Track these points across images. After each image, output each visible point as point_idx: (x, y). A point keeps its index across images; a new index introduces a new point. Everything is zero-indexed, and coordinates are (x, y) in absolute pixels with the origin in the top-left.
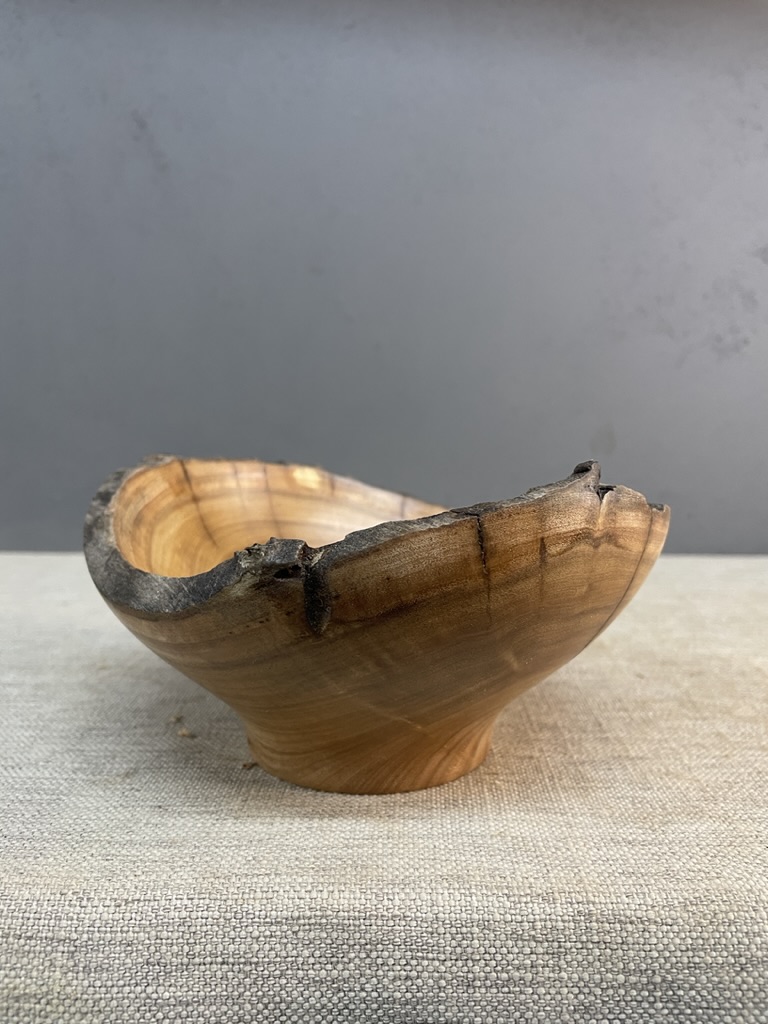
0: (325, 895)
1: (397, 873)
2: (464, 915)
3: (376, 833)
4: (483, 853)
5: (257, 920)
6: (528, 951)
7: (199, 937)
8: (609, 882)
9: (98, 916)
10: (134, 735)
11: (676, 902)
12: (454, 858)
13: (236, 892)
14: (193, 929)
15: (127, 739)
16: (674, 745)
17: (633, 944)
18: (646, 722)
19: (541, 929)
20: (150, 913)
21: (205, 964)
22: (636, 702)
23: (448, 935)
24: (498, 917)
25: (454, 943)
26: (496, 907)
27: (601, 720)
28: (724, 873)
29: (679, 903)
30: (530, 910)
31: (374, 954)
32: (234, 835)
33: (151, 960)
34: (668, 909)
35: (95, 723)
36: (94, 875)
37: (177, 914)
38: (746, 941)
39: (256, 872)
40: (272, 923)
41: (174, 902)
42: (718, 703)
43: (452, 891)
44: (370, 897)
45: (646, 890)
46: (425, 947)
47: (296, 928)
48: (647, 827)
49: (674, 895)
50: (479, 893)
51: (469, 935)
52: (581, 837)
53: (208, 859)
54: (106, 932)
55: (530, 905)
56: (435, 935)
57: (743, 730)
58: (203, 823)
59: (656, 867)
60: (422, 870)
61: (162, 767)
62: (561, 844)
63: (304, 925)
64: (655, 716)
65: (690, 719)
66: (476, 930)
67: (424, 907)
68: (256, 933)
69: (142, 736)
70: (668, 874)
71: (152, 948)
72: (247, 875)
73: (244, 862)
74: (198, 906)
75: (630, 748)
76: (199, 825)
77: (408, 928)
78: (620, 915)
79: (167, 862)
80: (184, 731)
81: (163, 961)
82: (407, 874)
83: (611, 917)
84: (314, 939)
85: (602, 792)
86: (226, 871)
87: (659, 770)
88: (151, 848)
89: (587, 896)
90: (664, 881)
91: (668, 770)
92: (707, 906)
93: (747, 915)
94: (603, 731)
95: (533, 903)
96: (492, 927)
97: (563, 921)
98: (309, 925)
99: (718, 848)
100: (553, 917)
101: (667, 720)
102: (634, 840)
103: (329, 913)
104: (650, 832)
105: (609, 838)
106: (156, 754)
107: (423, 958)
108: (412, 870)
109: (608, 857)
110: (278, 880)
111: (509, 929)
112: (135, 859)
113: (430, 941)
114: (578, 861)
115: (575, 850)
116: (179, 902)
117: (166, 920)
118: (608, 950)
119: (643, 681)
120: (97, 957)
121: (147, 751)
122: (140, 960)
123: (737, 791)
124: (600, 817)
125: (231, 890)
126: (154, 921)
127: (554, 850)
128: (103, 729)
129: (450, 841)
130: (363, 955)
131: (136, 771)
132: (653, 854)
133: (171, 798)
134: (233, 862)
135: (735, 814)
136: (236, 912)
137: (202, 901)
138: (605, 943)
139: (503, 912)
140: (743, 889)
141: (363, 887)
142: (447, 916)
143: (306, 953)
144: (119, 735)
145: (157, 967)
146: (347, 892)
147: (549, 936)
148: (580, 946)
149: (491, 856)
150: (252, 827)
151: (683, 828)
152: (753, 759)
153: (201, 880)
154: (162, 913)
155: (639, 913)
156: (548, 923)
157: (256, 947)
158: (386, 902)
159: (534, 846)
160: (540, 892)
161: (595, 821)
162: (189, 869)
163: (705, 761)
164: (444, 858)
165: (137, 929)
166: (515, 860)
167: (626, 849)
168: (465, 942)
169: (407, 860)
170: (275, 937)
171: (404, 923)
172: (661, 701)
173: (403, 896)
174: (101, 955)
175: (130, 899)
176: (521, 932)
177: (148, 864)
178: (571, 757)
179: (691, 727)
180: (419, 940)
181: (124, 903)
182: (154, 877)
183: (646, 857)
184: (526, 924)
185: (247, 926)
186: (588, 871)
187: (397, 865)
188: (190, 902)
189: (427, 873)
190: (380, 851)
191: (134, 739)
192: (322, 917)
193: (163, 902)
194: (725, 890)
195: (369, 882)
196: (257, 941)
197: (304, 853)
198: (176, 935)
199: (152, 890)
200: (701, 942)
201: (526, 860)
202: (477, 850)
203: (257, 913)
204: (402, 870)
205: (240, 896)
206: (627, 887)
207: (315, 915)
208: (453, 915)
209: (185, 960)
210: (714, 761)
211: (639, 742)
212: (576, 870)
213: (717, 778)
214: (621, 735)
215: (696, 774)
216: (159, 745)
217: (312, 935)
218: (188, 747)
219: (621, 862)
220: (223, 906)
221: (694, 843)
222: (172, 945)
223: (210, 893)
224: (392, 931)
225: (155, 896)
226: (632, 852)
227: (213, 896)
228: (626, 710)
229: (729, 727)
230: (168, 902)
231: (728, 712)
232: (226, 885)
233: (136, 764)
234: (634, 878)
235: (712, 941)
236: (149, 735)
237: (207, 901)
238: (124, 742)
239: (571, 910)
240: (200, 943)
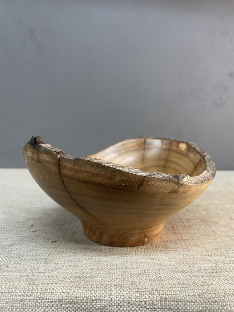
0: (72, 291)
1: (99, 283)
2: (121, 299)
3: (93, 267)
4: (130, 275)
5: (47, 300)
7: (27, 306)
8: (173, 287)
10: (16, 231)
11: (197, 294)
12: (119, 277)
13: (41, 290)
14: (25, 303)
16: (198, 235)
17: (181, 309)
18: (189, 226)
19: (148, 304)
20: (10, 297)
22: (187, 220)
23: (115, 306)
24: (133, 300)
25: (117, 309)
26: (133, 296)
27: (174, 226)
28: (214, 283)
29: (198, 294)
30: (145, 297)
32: (43, 268)
34: (193, 297)
35: (4, 226)
37: (19, 298)
38: (221, 308)
39: (49, 282)
40: (53, 302)
41: (18, 293)
42: (214, 220)
43: (117, 290)
44: (88, 292)
45: (186, 290)
47: (61, 303)
48: (188, 265)
49: (196, 291)
50: (127, 291)
51: (123, 306)
52: (165, 269)
53: (32, 277)
55: (145, 295)
56: (111, 306)
57: (222, 230)
58: (33, 264)
59: (190, 281)
60: (107, 282)
61: (23, 242)
62: (157, 272)
63: (64, 302)
64: (192, 224)
65: (204, 225)
66: (125, 304)
67: (107, 296)
68: (47, 305)
69: (19, 231)
70: (194, 283)
71: (10, 310)
72: (45, 284)
73: (45, 278)
74: (27, 295)
75: (183, 236)
76: (32, 264)
77: (101, 303)
78: (177, 299)
79: (18, 278)
80: (33, 230)
82: (102, 283)
83: (173, 300)
84: (68, 307)
85: (173, 252)
86: (38, 282)
87: (193, 244)
88: (13, 273)
89: (165, 292)
90: (193, 286)
91: (196, 244)
92: (207, 295)
93: (221, 299)
94: (175, 230)
95: (146, 294)
96: (131, 303)
97: (156, 301)
98: (66, 302)
99: (212, 274)
100: (153, 299)
101: (196, 226)
102: (183, 270)
103: (73, 298)
104: (189, 267)
105: (174, 269)
106: (22, 238)
108: (104, 282)
109: (174, 277)
110: (56, 286)
111: (137, 304)
112: (7, 277)
113: (109, 308)
114: (163, 278)
115: (162, 274)
116: (20, 293)
117: (15, 300)
119: (189, 212)
121: (19, 237)
123: (219, 252)
124: (172, 261)
125: (39, 289)
126: (11, 300)
127: (155, 274)
128: (6, 229)
129: (119, 271)
131: (14, 244)
132: (189, 276)
133: (24, 254)
134: (41, 278)
135: (218, 261)
136: (40, 298)
137: (28, 293)
138: (171, 309)
139: (135, 298)
140: (220, 289)
141: (86, 288)
142: (115, 299)
144: (11, 231)
146: (80, 290)
147: (151, 306)
148: (162, 310)
149: (132, 276)
150: (50, 265)
151: (200, 266)
152: (225, 240)
153: (28, 285)
154: (14, 297)
155: (183, 298)
156: (151, 302)
158: (94, 294)
159: (148, 272)
160: (149, 290)
161: (170, 263)
162: (25, 281)
163: (209, 241)
164: (116, 277)
165: (5, 303)
166: (141, 278)
167: (180, 274)
168: (121, 308)
169: (103, 278)
170: (54, 306)
171: (100, 301)
172: (195, 219)
173: (100, 292)
175: (3, 292)
176: (141, 305)
177: (11, 279)
178: (163, 239)
179: (204, 228)
180: (105, 308)
181: (1, 293)
182: (12, 284)
183: (187, 277)
184: (143, 302)
185: (44, 302)
186: (166, 282)
187: (99, 280)
188: (24, 293)
189: (109, 283)
190: (94, 275)
191: (16, 232)
192: (71, 299)
193: (15, 293)
194: (214, 290)
195: (88, 287)
196: (47, 308)
197: (67, 275)
198: (19, 305)
199: (11, 289)
200: (205, 308)
201: (145, 278)
202: (128, 274)
203: (48, 298)
204: (100, 282)
205: (42, 291)
206: (180, 288)
207: (68, 299)
208: (117, 299)
210: (212, 241)
211: (187, 234)
212: (162, 282)
213: (213, 247)
214: (181, 231)
215: (205, 245)
216: (24, 234)
217: (67, 306)
218: (33, 235)
219: (178, 279)
220: (36, 295)
221: (204, 272)
222: (17, 308)
223: (31, 290)
224: (95, 304)
225: (12, 291)
226: (182, 275)
227: (32, 291)
228: (183, 222)
229: (217, 229)
230: (16, 293)
231: (217, 223)
232: (37, 288)
233: (15, 241)
234: (182, 285)
235: (209, 308)
236: (21, 231)
237: (30, 293)
238: (12, 233)
239: (159, 297)
240: (27, 308)
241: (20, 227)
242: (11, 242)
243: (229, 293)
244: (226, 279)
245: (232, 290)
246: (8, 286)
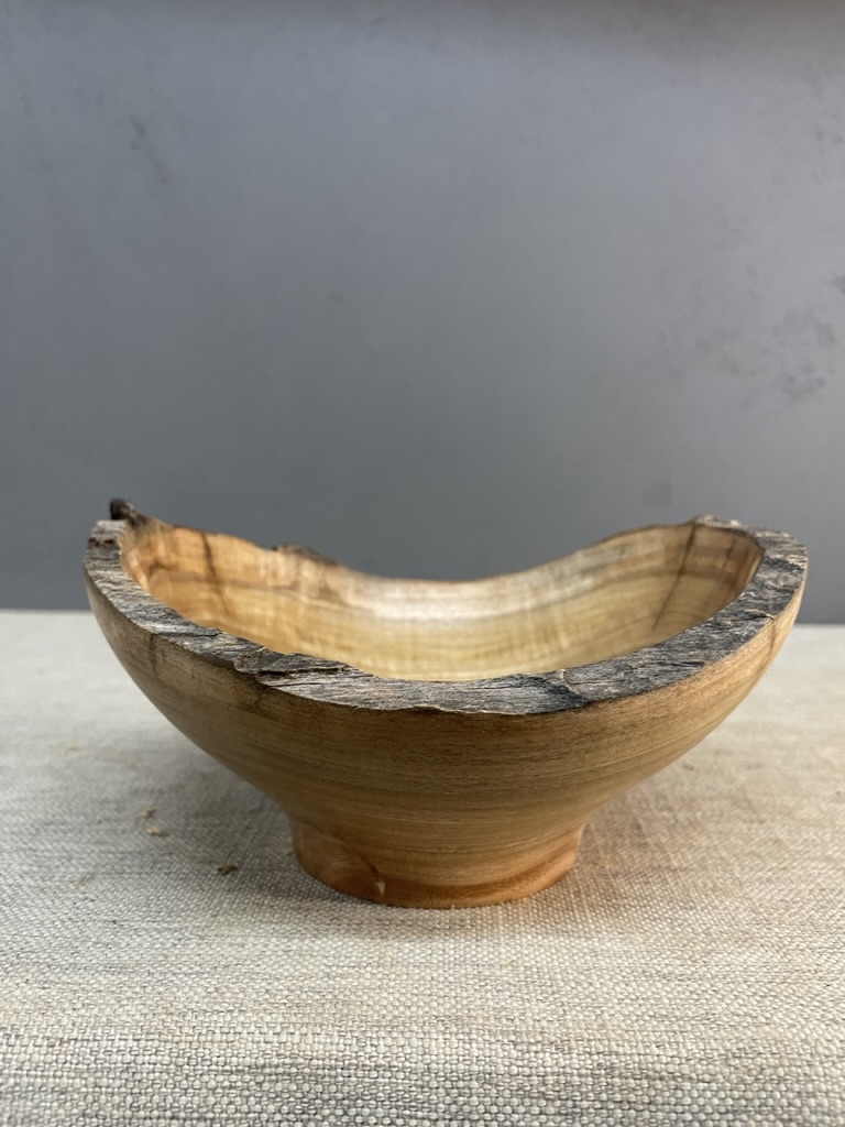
0: (296, 1039)
1: (385, 1012)
2: (461, 1066)
3: (365, 959)
4: (489, 987)
5: (214, 1067)
6: (536, 1110)
7: (145, 1085)
8: (636, 1027)
9: (28, 1057)
10: (98, 832)
12: (453, 994)
13: (191, 1032)
14: (138, 1077)
15: (88, 836)
16: (724, 854)
17: (663, 1104)
18: (693, 824)
19: (553, 1085)
20: (88, 1056)
21: (151, 1118)
22: (683, 799)
23: (441, 1090)
24: (502, 1069)
25: (448, 1100)
26: (502, 1057)
27: (641, 821)
28: (775, 1019)
29: (720, 1055)
30: (540, 1062)
31: (353, 1112)
33: (88, 1111)
34: (705, 1063)
35: (54, 816)
36: (26, 1007)
37: (120, 1058)
38: (798, 1102)
39: (217, 1007)
40: (232, 1072)
41: (117, 1043)
42: (778, 802)
43: (448, 1036)
44: (349, 1042)
45: (681, 1038)
46: (413, 1104)
47: (261, 1078)
48: (687, 956)
49: (714, 1045)
50: (480, 1039)
51: (467, 1091)
52: (607, 969)
53: (161, 989)
54: (36, 1077)
55: (541, 1055)
56: (426, 1089)
57: (806, 836)
58: (162, 944)
59: (694, 1008)
60: (414, 1009)
61: (124, 872)
62: (583, 977)
63: (270, 1075)
64: (704, 817)
65: (745, 821)
66: (475, 1084)
67: (414, 1055)
68: (212, 1084)
70: (708, 1018)
71: (90, 1098)
72: (205, 1011)
73: (204, 994)
74: (145, 1049)
75: (672, 856)
76: (157, 946)
77: (395, 1080)
78: (648, 1069)
79: (113, 992)
80: (156, 829)
81: (102, 1113)
82: (397, 1013)
83: (638, 1072)
84: (282, 1092)
85: (636, 912)
86: (181, 1006)
87: (705, 885)
88: (97, 975)
89: (609, 1046)
90: (702, 1028)
91: (715, 886)
92: (753, 1059)
93: (800, 1070)
94: (642, 836)
95: (544, 1052)
96: (495, 1081)
97: (580, 1076)
98: (277, 1074)
99: (769, 986)
100: (568, 1070)
101: (718, 823)
102: (670, 973)
103: (301, 1060)
104: (690, 963)
105: (640, 970)
106: (120, 856)
107: (411, 1117)
108: (402, 1009)
109: (638, 994)
110: (241, 1018)
111: (514, 1083)
112: (77, 988)
113: (420, 1096)
114: (601, 1000)
115: (598, 986)
116: (123, 1043)
117: (107, 1065)
118: (633, 1111)
119: (693, 773)
120: (25, 1106)
121: (110, 852)
122: (75, 1111)
123: (796, 913)
124: (631, 943)
125: (186, 1030)
126: (93, 1065)
127: (573, 985)
128: (62, 824)
129: (451, 971)
130: (340, 1112)
131: (93, 876)
132: (691, 992)
133: (129, 911)
134: (191, 993)
135: (791, 943)
136: (189, 1058)
137: (150, 1043)
138: (629, 1102)
139: (507, 1063)
140: (797, 1039)
141: (343, 1029)
142: (441, 1066)
143: (272, 1108)
144: (80, 832)
145: (95, 1120)
146: (323, 1036)
147: (562, 1093)
148: (598, 1105)
149: (498, 991)
150: (219, 949)
151: (729, 959)
152: (816, 872)
153: (150, 1016)
154: (101, 1056)
155: (671, 1068)
156: (562, 1077)
157: (212, 1100)
158: (368, 1049)
159: (550, 979)
160: (553, 1038)
161: (626, 948)
162: (137, 1002)
163: (760, 874)
164: (441, 993)
165: (72, 1074)
166: (526, 997)
167: (659, 985)
168: (461, 1099)
169: (397, 995)
170: (235, 1088)
171: (389, 1074)
172: (712, 799)
173: (389, 1041)
174: (29, 1103)
175: (66, 1038)
177: (90, 994)
178: (603, 867)
179: (745, 831)
180: (407, 1095)
181: (58, 1043)
182: (96, 1011)
183: (683, 996)
184: (535, 1078)
185: (202, 1075)
186: (612, 1012)
187: (385, 1002)
188: (136, 1043)
189: (421, 1012)
190: (367, 983)
191: (97, 837)
192: (292, 1065)
193: (104, 1043)
194: (775, 1039)
195: (350, 1023)
196: (214, 1093)
197: (276, 984)
198: (118, 1082)
199: (92, 1028)
200: (743, 1102)
201: (540, 998)
202: (483, 983)
203: (215, 1059)
204: (390, 1008)
205: (196, 1038)
206: (658, 1034)
207: (284, 1064)
208: (448, 1066)
209: (128, 1113)
210: (770, 874)
211: (683, 850)
212: (598, 1012)
213: (773, 896)
214: (663, 840)
215: (748, 890)
216: (125, 845)
217: (279, 1087)
218: (157, 847)
219: (653, 1002)
220: (174, 1050)
221: (740, 979)
222: (113, 1094)
223: (160, 1034)
224: (374, 1083)
225: (95, 1035)
226: (668, 989)
227: (163, 1037)
228: (671, 810)
229: (790, 833)
230: (110, 1043)
231: (789, 813)
232: (180, 1024)
233: (95, 867)
234: (667, 1023)
235: (757, 1102)
236: (115, 832)
237: (156, 1043)
238: (85, 840)
239: (589, 1062)
240: (146, 1093)
241: (108, 820)
242: (81, 870)
243: (827, 1052)
244: (817, 1004)
245: (837, 1042)
246: (80, 1020)
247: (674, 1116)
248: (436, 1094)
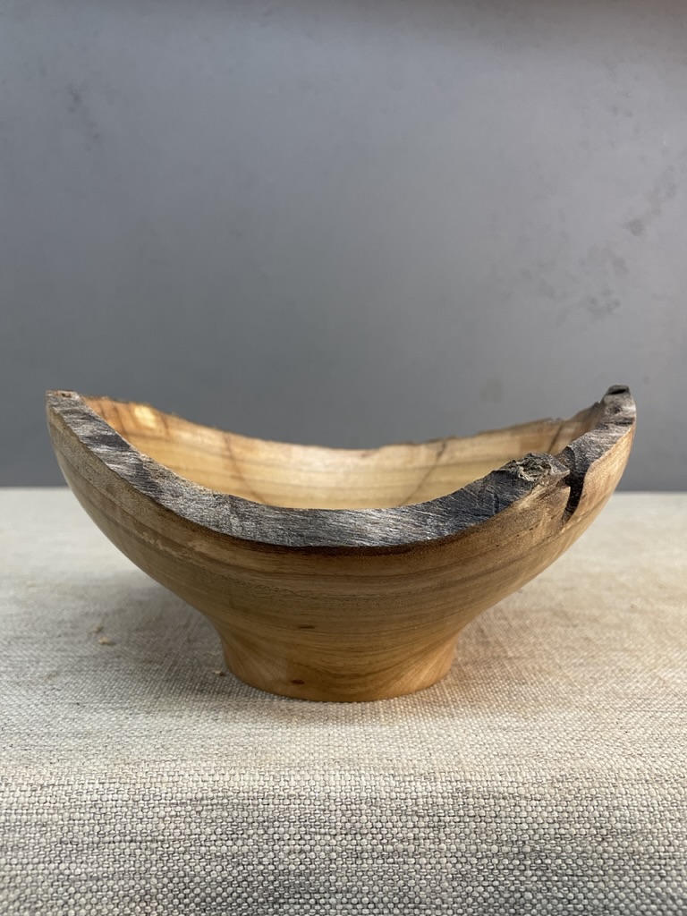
0: (227, 777)
1: (294, 757)
2: (353, 793)
4: (372, 740)
5: (163, 801)
6: (411, 825)
7: (110, 817)
8: (485, 763)
9: (15, 800)
10: (58, 643)
11: (544, 779)
12: (346, 744)
13: (144, 776)
14: (104, 811)
15: (51, 646)
16: (547, 648)
17: (506, 817)
18: (524, 628)
19: (423, 805)
21: (114, 842)
22: (515, 612)
23: (339, 812)
24: (384, 795)
25: (344, 819)
26: (383, 786)
27: (484, 627)
28: (588, 754)
29: (547, 780)
30: (413, 788)
31: (271, 831)
32: (145, 726)
33: (65, 839)
34: (536, 786)
35: (22, 632)
36: (12, 763)
37: (89, 797)
38: (607, 814)
39: (164, 758)
40: (177, 804)
41: (86, 786)
42: (587, 613)
43: (343, 772)
44: (268, 779)
45: (518, 769)
46: (318, 823)
47: (200, 808)
48: (521, 715)
49: (543, 773)
50: (367, 774)
51: (358, 812)
52: (461, 725)
53: (119, 747)
54: (22, 814)
56: (327, 812)
57: (608, 635)
58: (117, 717)
59: (527, 749)
60: (316, 755)
61: (82, 670)
62: (443, 732)
63: (207, 805)
64: (531, 624)
65: (562, 626)
66: (364, 806)
67: (317, 787)
68: (162, 814)
69: (65, 643)
70: (538, 755)
71: (66, 828)
72: (155, 761)
73: (153, 749)
74: (109, 790)
75: (508, 649)
76: (114, 719)
77: (303, 806)
78: (494, 792)
79: (81, 751)
80: (105, 639)
81: (75, 840)
82: (303, 758)
83: (486, 794)
84: (216, 818)
85: (482, 687)
86: (136, 758)
87: (534, 668)
88: (67, 739)
89: (465, 776)
90: (534, 762)
91: (541, 668)
92: (572, 782)
93: (607, 791)
94: (484, 636)
95: (416, 781)
96: (379, 804)
97: (443, 798)
98: (212, 805)
99: (583, 733)
100: (434, 794)
101: (542, 627)
102: (509, 727)
103: (230, 793)
104: (523, 720)
105: (486, 725)
106: (78, 659)
107: (316, 833)
108: (307, 755)
109: (485, 741)
110: (184, 765)
111: (394, 805)
112: (51, 749)
113: (322, 817)
114: (457, 745)
115: (455, 737)
116: (91, 786)
117: (78, 803)
118: (483, 823)
120: (13, 837)
121: (69, 656)
122: (54, 839)
123: (602, 686)
124: (479, 708)
125: (140, 774)
126: (67, 804)
127: (436, 736)
128: (29, 638)
130: (261, 832)
131: (57, 674)
132: (525, 739)
133: (89, 696)
134: (143, 749)
135: (599, 704)
136: (144, 795)
137: (112, 785)
138: (480, 817)
139: (388, 791)
140: (604, 768)
141: (262, 770)
142: (338, 794)
143: (209, 831)
144: (44, 643)
145: (69, 845)
146: (247, 775)
147: (430, 811)
148: (458, 820)
149: (380, 742)
150: (162, 720)
151: (552, 716)
152: (616, 659)
153: (112, 766)
154: (75, 796)
155: (511, 790)
156: (430, 799)
157: (162, 826)
158: (282, 783)
159: (419, 733)
160: (423, 772)
161: (475, 711)
162: (101, 756)
163: (575, 661)
164: (337, 744)
165: (51, 811)
166: (401, 745)
167: (501, 735)
168: (354, 818)
169: (303, 746)
170: (180, 816)
171: (298, 801)
172: (537, 611)
173: (298, 777)
174: (17, 835)
175: (45, 784)
176: (405, 808)
179: (563, 633)
180: (312, 817)
181: (39, 788)
183: (519, 742)
184: (410, 800)
185: (154, 807)
186: (466, 753)
187: (294, 751)
188: (101, 786)
189: (321, 757)
190: (279, 739)
191: (58, 646)
192: (223, 797)
193: (76, 787)
194: (588, 768)
195: (268, 766)
196: (163, 821)
197: (209, 741)
198: (88, 815)
199: (66, 776)
200: (566, 815)
201: (411, 745)
203: (163, 795)
204: (298, 755)
205: (148, 780)
206: (500, 767)
207: (217, 797)
208: (343, 793)
209: (96, 839)
210: (582, 660)
211: (517, 645)
212: (456, 753)
213: (584, 675)
214: (501, 639)
215: (566, 671)
216: (81, 651)
217: (214, 814)
218: (108, 653)
219: (496, 746)
220: (132, 789)
221: (561, 729)
222: (84, 825)
223: (120, 778)
224: (288, 809)
225: (68, 781)
226: (507, 737)
227: (123, 781)
228: (506, 619)
229: (596, 633)
230: (80, 786)
231: (595, 620)
232: (135, 771)
233: (58, 667)
234: (507, 759)
235: (576, 814)
236: (72, 643)
237: (117, 785)
238: (48, 649)
239: (450, 787)
240: (110, 823)
241: (66, 634)
242: (48, 669)
243: (627, 777)
244: (619, 744)
245: (635, 770)
246: (56, 770)
247: (514, 826)
248: (335, 815)
